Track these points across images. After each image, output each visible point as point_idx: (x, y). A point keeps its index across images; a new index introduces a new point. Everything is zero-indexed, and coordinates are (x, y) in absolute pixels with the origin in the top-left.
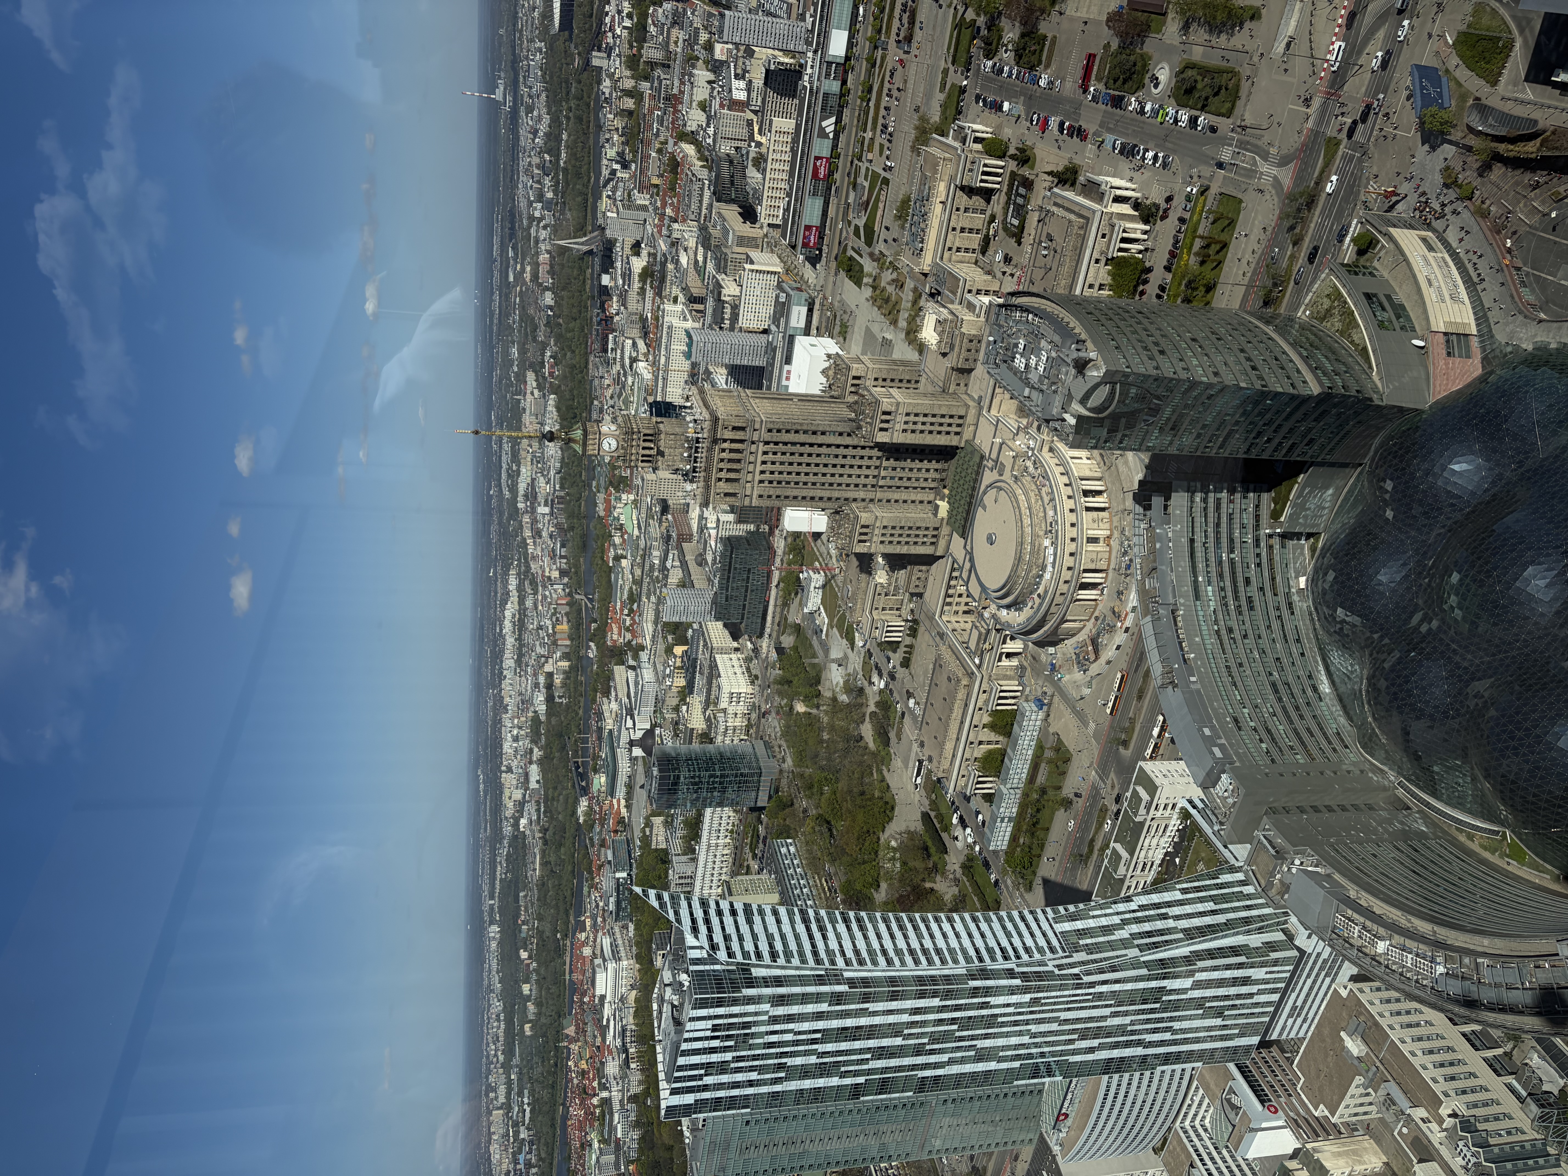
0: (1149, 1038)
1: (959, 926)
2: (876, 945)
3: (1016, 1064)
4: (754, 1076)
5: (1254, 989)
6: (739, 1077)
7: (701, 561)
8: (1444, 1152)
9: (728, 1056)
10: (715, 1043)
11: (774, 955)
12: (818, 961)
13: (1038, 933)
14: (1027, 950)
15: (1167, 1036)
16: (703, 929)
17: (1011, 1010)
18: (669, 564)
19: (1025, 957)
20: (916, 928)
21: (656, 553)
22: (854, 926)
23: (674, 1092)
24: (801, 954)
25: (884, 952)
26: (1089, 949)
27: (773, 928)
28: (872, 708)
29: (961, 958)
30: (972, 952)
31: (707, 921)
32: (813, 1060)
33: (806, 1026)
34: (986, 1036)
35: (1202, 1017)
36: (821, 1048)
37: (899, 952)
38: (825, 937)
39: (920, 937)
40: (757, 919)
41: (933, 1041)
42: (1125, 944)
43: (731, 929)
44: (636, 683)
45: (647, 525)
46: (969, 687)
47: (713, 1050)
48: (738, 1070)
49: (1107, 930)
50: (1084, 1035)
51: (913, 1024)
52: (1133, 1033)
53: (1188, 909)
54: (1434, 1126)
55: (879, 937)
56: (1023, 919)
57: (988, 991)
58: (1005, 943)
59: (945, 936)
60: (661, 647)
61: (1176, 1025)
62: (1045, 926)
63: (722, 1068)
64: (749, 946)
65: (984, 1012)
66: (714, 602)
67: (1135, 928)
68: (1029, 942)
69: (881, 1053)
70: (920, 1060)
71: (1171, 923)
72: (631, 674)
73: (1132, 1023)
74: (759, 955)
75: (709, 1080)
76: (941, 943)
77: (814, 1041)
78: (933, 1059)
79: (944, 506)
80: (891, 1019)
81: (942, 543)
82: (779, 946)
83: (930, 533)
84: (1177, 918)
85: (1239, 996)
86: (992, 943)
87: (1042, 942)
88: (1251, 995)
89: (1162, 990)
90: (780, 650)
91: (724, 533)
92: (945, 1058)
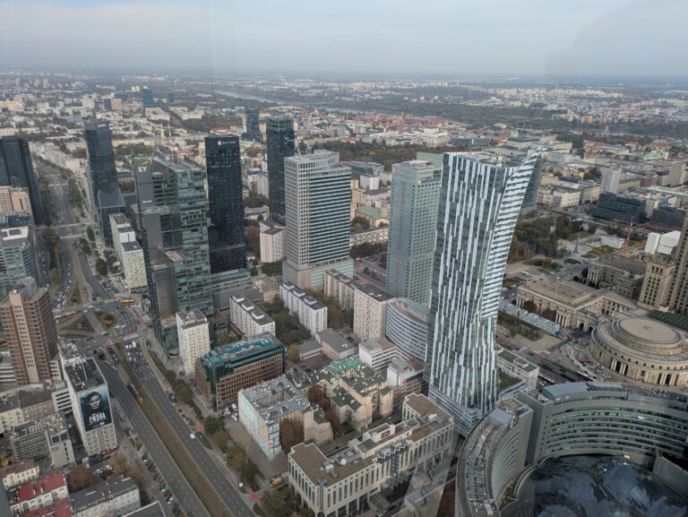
0: (440, 344)
1: (499, 279)
2: (499, 245)
3: (439, 292)
4: (455, 190)
5: (454, 387)
6: (456, 184)
7: (631, 189)
8: (398, 438)
9: (466, 181)
10: (473, 176)
11: (504, 203)
12: (499, 221)
13: (489, 310)
14: (485, 304)
15: (440, 351)
16: (519, 175)
17: (463, 293)
18: (628, 173)
19: (483, 303)
20: (501, 262)
21: (633, 167)
22: (507, 237)
23: (455, 158)
24: (502, 214)
25: (496, 248)
26: (481, 329)
27: (514, 204)
28: (553, 261)
29: (488, 277)
30: (489, 282)
31: (522, 177)
32: (458, 214)
33: (473, 213)
34: (454, 283)
35: (445, 366)
36: (462, 218)
37: (495, 253)
38: (506, 225)
39: (498, 263)
40: (518, 198)
41: (456, 262)
42: (480, 343)
43: (517, 186)
44: (563, 153)
45: (651, 165)
46: (569, 304)
47: (470, 175)
48: (459, 184)
49: (486, 337)
50: (446, 320)
51: (465, 255)
52: (444, 339)
53: (487, 371)
54: (406, 437)
55: (501, 247)
56: (496, 305)
57: (473, 286)
58: (490, 296)
59: (496, 273)
60: (584, 167)
61: (444, 355)
62: (491, 313)
63: (462, 178)
64: (510, 193)
65: (465, 283)
66: (611, 194)
67: (484, 348)
68: (487, 306)
69: (455, 240)
70: (449, 255)
71: (484, 363)
72: (568, 151)
73: (448, 339)
74: (506, 197)
75: (457, 172)
76: (494, 271)
77: (466, 215)
78: (448, 260)
79: (665, 310)
80: (469, 246)
81: (644, 305)
82: (507, 205)
83: (651, 301)
84: (485, 366)
85: (451, 382)
86: (490, 291)
87: (486, 311)
88: (451, 386)
89: (460, 353)
90: (581, 222)
91: (647, 203)
92: (448, 265)
